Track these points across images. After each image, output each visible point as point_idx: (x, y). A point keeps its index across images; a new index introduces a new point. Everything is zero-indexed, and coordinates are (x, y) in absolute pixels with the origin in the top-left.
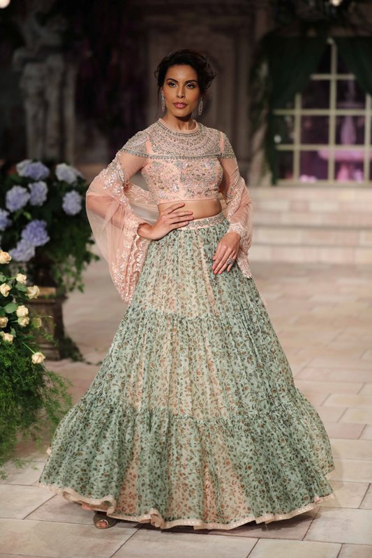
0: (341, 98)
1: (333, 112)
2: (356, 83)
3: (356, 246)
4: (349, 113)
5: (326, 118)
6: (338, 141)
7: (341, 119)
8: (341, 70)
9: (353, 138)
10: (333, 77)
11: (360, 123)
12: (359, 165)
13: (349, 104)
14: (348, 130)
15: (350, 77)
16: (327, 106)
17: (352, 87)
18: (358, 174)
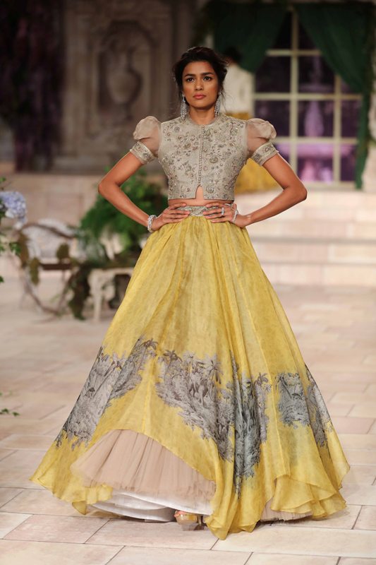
0: (304, 79)
1: (294, 97)
2: (322, 60)
3: (323, 264)
4: (315, 97)
5: (286, 104)
6: (302, 132)
7: (304, 105)
8: (304, 45)
9: (321, 128)
10: (293, 53)
11: (327, 111)
12: (327, 162)
13: (313, 87)
14: (313, 119)
15: (315, 53)
16: (287, 89)
17: (317, 65)
18: (326, 173)
